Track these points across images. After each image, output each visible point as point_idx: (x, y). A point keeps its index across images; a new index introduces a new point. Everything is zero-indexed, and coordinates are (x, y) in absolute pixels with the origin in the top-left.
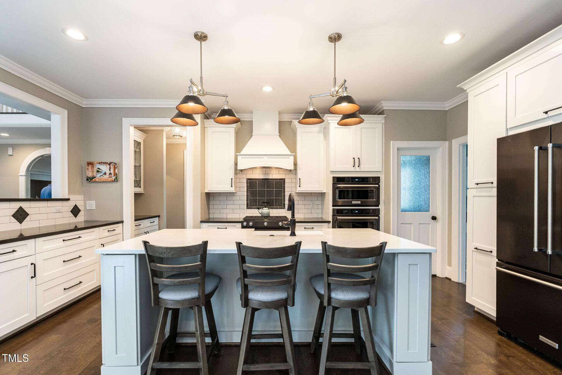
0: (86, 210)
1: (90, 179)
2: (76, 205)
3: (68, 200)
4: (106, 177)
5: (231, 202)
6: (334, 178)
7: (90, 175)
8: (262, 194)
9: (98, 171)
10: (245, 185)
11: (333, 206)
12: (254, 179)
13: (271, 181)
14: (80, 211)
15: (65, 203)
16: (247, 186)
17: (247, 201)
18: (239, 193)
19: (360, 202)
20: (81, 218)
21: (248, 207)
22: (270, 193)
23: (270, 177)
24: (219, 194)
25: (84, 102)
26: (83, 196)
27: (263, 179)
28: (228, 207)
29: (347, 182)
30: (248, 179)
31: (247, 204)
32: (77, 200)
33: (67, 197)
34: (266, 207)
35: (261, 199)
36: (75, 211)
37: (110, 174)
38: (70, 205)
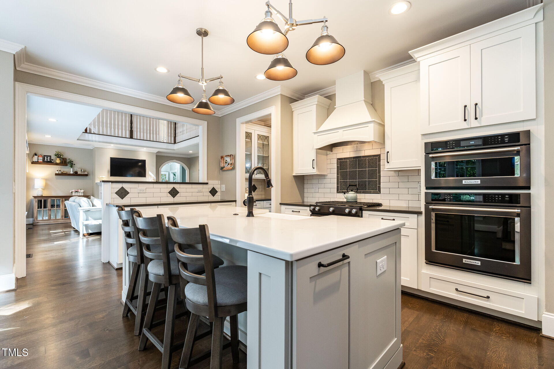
0: (222, 192)
1: (222, 168)
2: (213, 188)
3: (207, 184)
4: (229, 166)
5: (322, 186)
6: (426, 144)
7: (222, 165)
8: (353, 175)
9: (226, 162)
10: (335, 166)
11: (427, 188)
12: (345, 158)
13: (363, 159)
14: (217, 192)
15: (205, 186)
16: (338, 167)
17: (338, 184)
18: (329, 176)
19: (478, 182)
20: (217, 197)
21: (338, 192)
22: (362, 174)
23: (362, 154)
24: (311, 177)
25: (219, 113)
26: (219, 181)
27: (354, 158)
28: (321, 190)
29: (453, 148)
30: (338, 159)
31: (338, 187)
32: (214, 183)
33: (206, 182)
34: (352, 191)
35: (352, 181)
36: (213, 192)
37: (231, 164)
38: (209, 187)
